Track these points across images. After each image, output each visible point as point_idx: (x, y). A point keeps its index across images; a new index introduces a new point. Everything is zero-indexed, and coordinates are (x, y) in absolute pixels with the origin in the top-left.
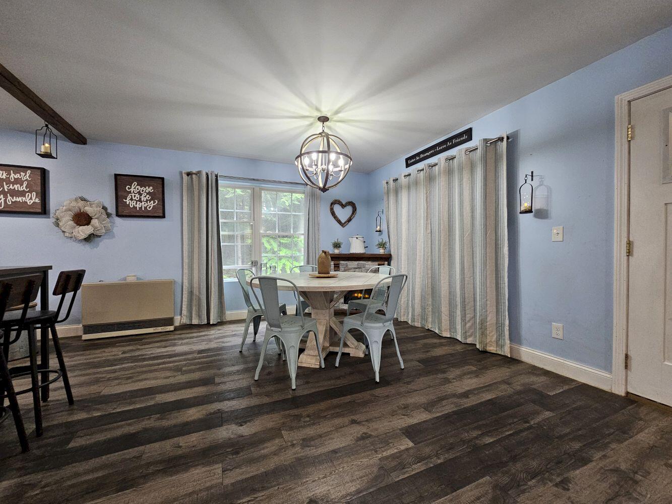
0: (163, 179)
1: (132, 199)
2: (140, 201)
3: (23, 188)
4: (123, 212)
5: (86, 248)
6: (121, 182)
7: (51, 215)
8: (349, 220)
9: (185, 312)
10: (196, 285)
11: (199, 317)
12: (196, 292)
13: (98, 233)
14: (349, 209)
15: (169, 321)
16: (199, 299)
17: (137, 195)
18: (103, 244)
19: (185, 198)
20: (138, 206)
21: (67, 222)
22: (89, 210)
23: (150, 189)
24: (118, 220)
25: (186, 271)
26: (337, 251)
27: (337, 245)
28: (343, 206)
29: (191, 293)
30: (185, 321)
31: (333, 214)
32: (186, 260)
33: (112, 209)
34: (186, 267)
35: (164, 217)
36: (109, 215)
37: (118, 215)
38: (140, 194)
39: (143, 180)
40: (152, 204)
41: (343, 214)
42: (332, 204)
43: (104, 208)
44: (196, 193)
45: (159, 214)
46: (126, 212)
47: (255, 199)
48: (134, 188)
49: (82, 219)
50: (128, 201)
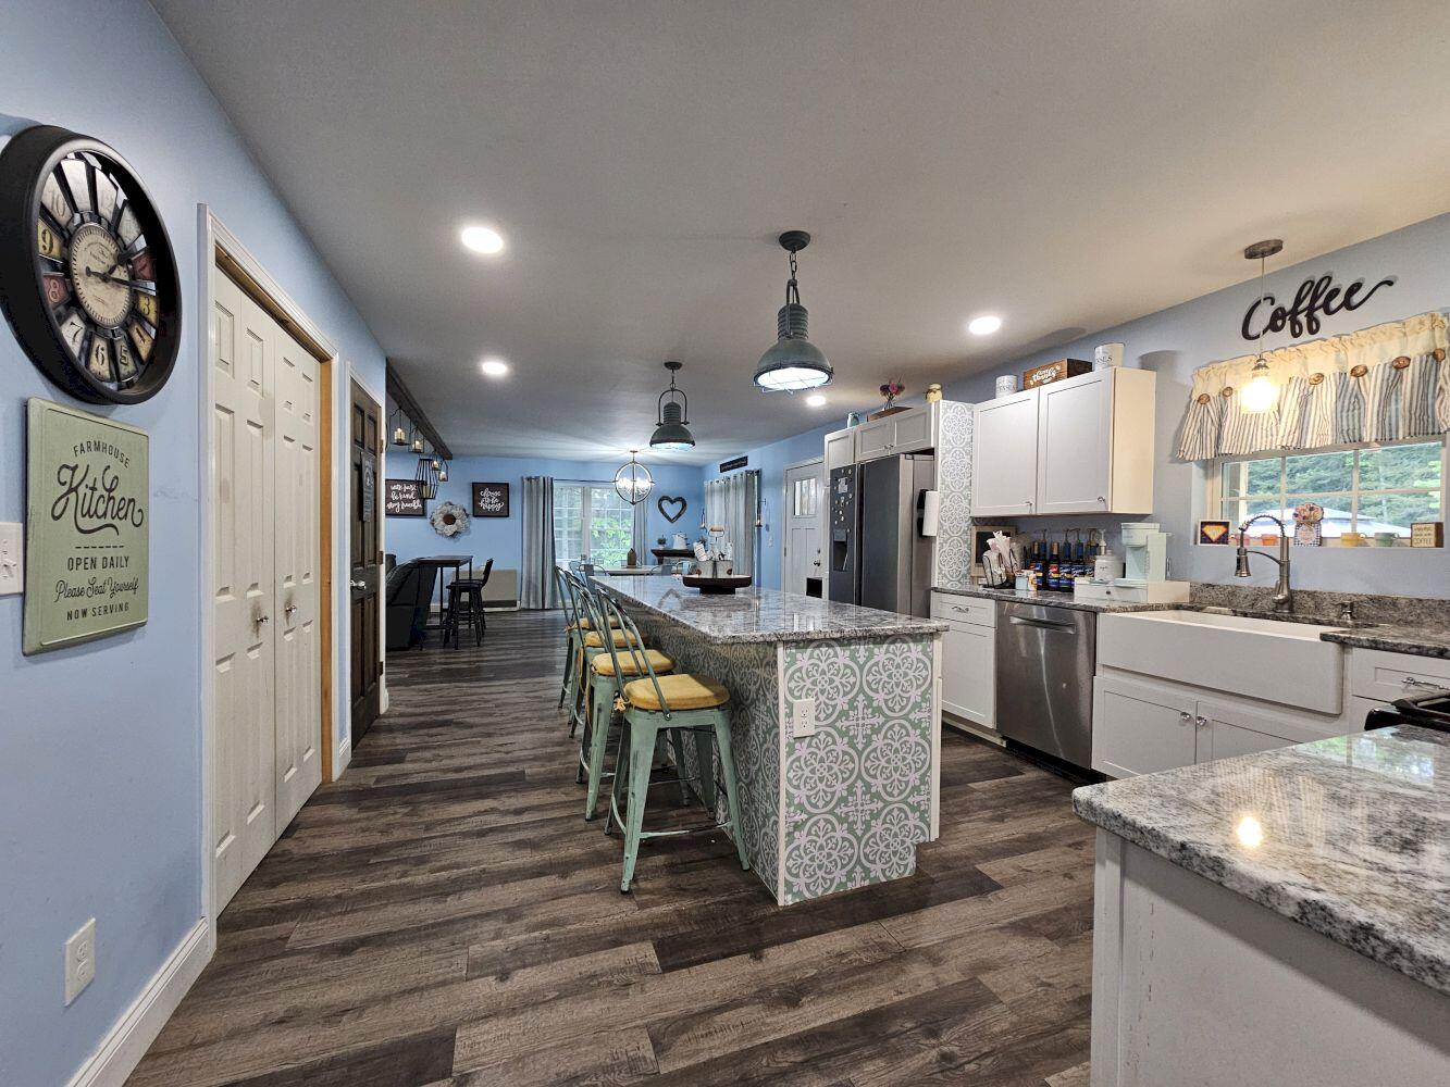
0: (507, 484)
1: (484, 502)
2: (491, 503)
3: (411, 496)
4: (478, 513)
5: (451, 542)
6: (477, 488)
7: (429, 516)
8: (679, 515)
9: (524, 598)
10: (533, 575)
11: (536, 601)
12: (533, 581)
13: (460, 530)
14: (678, 505)
15: (513, 604)
16: (536, 587)
17: (489, 499)
18: (463, 539)
19: (525, 500)
20: (489, 508)
21: (439, 522)
22: (455, 512)
23: (498, 494)
24: (474, 520)
25: (525, 562)
26: (661, 547)
27: (662, 542)
28: (672, 502)
29: (529, 582)
30: (524, 605)
31: (661, 509)
32: (525, 554)
33: (469, 511)
34: (525, 558)
35: (508, 516)
36: (467, 515)
37: (475, 516)
38: (491, 498)
39: (493, 486)
40: (499, 506)
41: (672, 509)
42: (661, 500)
43: (464, 510)
44: (535, 494)
45: (505, 514)
46: (480, 513)
47: (586, 496)
48: (486, 493)
49: (449, 519)
50: (481, 504)
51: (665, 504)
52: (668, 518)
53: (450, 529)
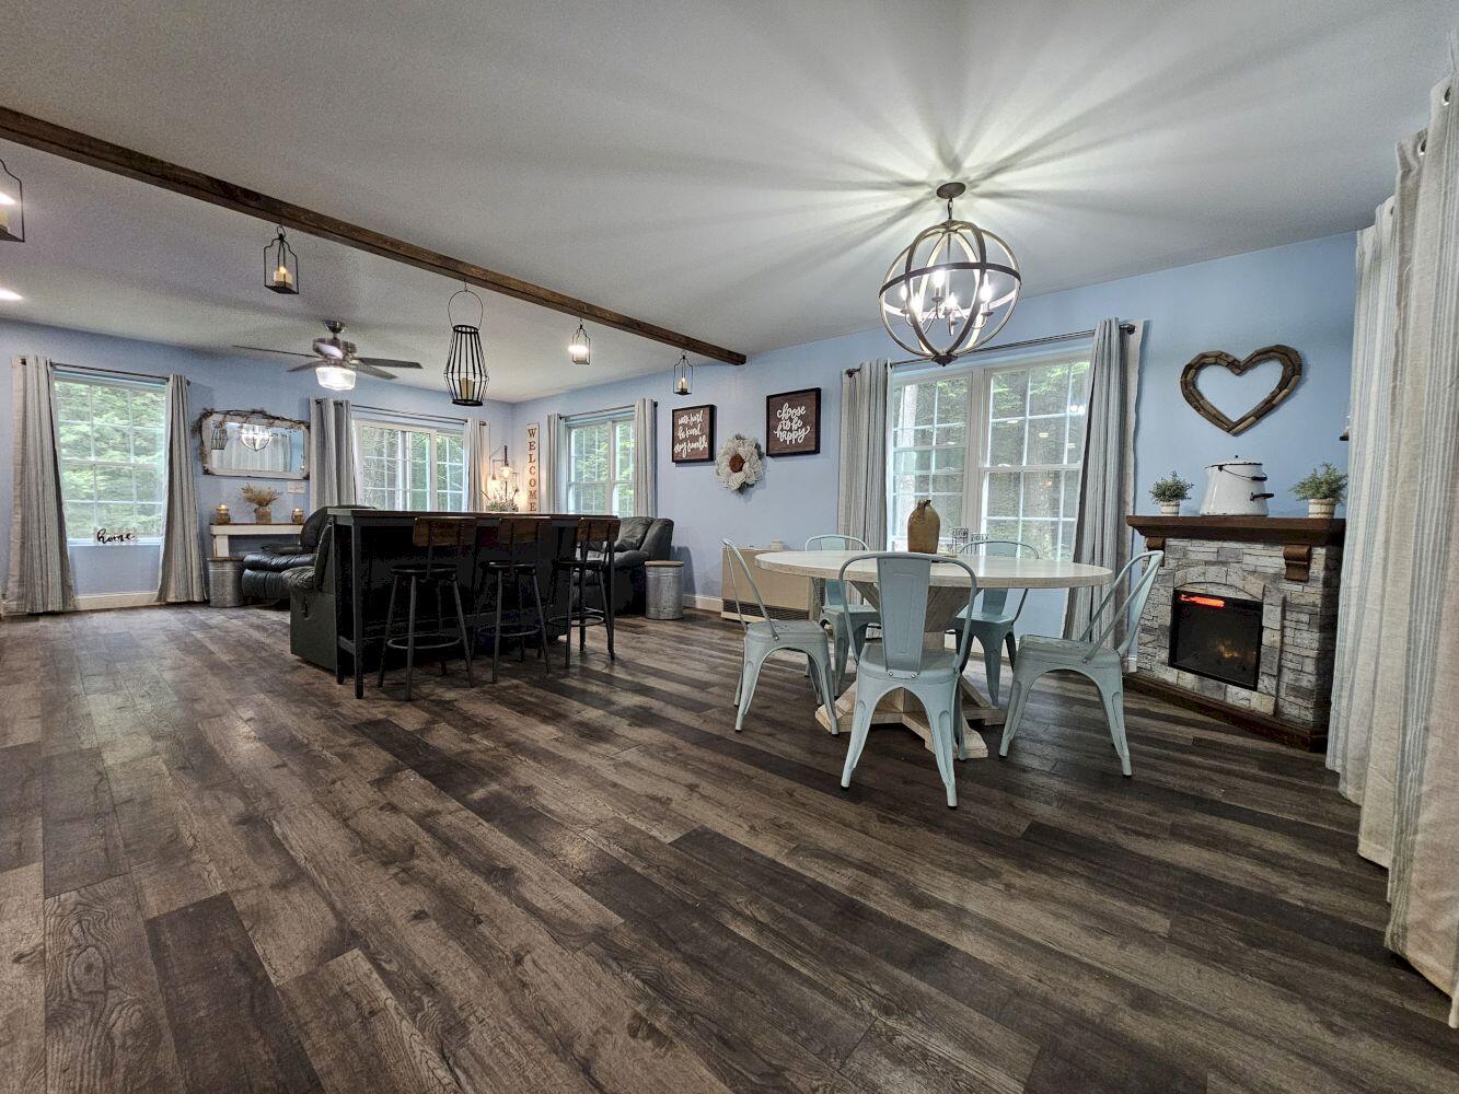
0: (818, 391)
1: (782, 430)
2: (791, 430)
4: (776, 450)
6: (773, 406)
7: (717, 460)
8: (1264, 410)
13: (749, 482)
14: (1268, 373)
17: (788, 423)
19: (844, 416)
20: (788, 439)
21: (727, 468)
22: (742, 451)
23: (801, 411)
24: (769, 459)
26: (1165, 510)
27: (1172, 493)
28: (1238, 367)
31: (1192, 398)
33: (764, 450)
35: (817, 451)
36: (760, 455)
37: (769, 455)
38: (791, 420)
39: (796, 398)
40: (803, 433)
41: (1238, 391)
42: (1190, 369)
43: (758, 447)
45: (813, 448)
48: (786, 412)
49: (737, 463)
50: (778, 433)
51: (1213, 383)
52: (1217, 419)
53: (739, 478)
